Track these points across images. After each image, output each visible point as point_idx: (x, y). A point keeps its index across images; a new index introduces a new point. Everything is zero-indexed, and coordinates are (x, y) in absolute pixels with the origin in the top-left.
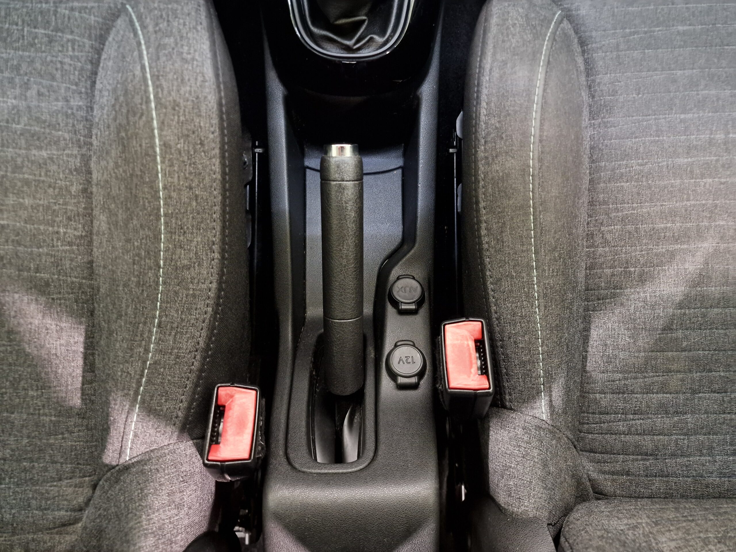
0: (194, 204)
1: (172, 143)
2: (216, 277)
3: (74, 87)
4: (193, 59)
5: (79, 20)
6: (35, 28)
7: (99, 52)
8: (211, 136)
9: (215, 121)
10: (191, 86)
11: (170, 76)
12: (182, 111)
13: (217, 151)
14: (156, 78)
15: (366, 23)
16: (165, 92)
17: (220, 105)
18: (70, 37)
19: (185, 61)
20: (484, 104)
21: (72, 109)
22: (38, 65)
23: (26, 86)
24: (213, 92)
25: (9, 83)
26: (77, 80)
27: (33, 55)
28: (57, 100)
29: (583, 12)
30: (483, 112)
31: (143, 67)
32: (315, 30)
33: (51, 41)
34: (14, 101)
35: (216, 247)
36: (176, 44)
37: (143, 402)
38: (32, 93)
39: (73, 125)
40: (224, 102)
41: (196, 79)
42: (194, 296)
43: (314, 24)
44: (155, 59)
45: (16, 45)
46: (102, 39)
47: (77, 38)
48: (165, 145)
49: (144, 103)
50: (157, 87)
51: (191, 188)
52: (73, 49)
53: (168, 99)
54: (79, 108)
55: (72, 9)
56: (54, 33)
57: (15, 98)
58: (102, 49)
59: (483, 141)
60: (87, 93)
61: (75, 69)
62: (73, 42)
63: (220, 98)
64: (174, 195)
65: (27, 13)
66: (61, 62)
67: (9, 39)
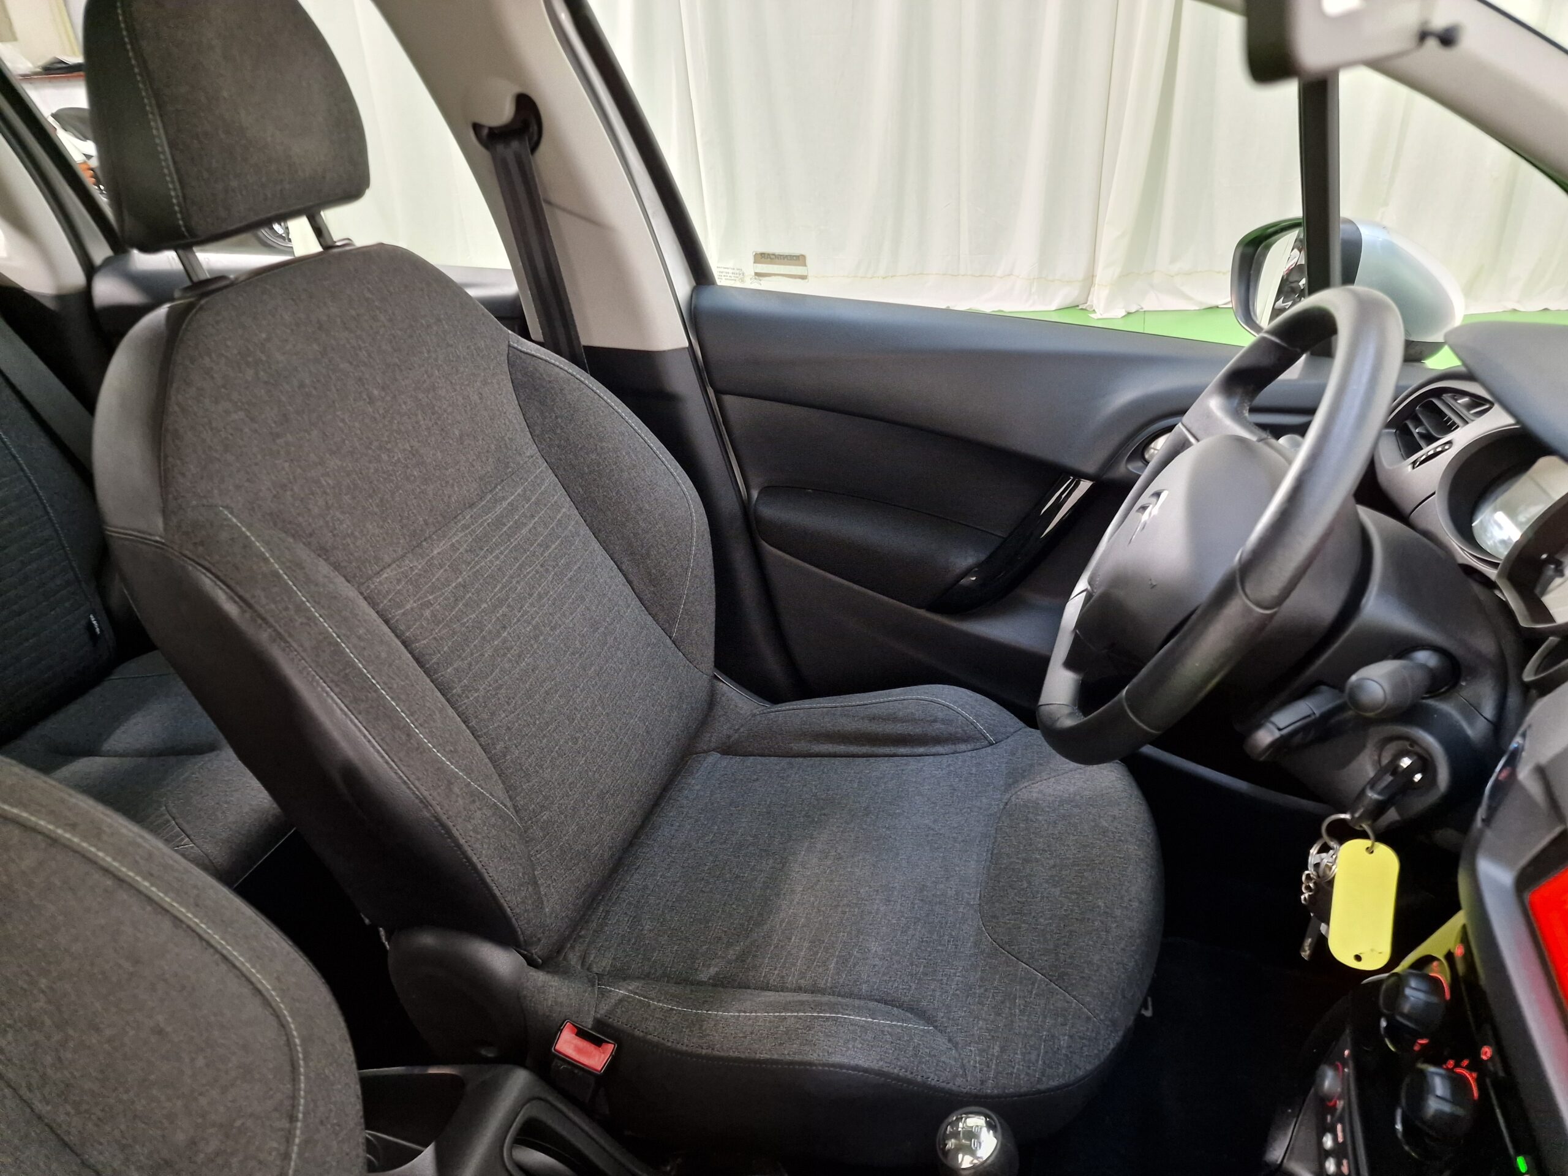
0: (741, 1035)
1: (784, 1023)
2: (689, 1050)
3: (875, 987)
4: (848, 1049)
6: (925, 967)
7: (900, 1006)
8: (786, 1052)
9: (798, 1058)
10: (824, 1041)
11: (834, 1028)
12: (804, 1031)
13: (775, 1057)
14: (836, 1019)
16: (822, 1023)
17: (811, 1064)
18: (913, 987)
19: (847, 1042)
21: (860, 985)
22: (896, 966)
23: (883, 959)
24: (819, 1058)
25: (888, 949)
26: (880, 989)
27: (905, 964)
28: (869, 976)
33: (913, 976)
34: (874, 950)
35: (709, 1051)
37: (629, 997)
38: (877, 961)
40: (814, 1068)
41: (830, 1047)
42: (681, 1032)
44: (853, 1023)
45: (914, 954)
46: (910, 1009)
47: (912, 992)
48: (785, 1018)
50: (828, 1018)
52: (904, 989)
54: (861, 990)
55: (934, 991)
56: (918, 978)
57: (876, 951)
58: (903, 1009)
61: (888, 989)
62: (910, 990)
63: (815, 1065)
64: (751, 1022)
66: (895, 981)
67: (919, 950)
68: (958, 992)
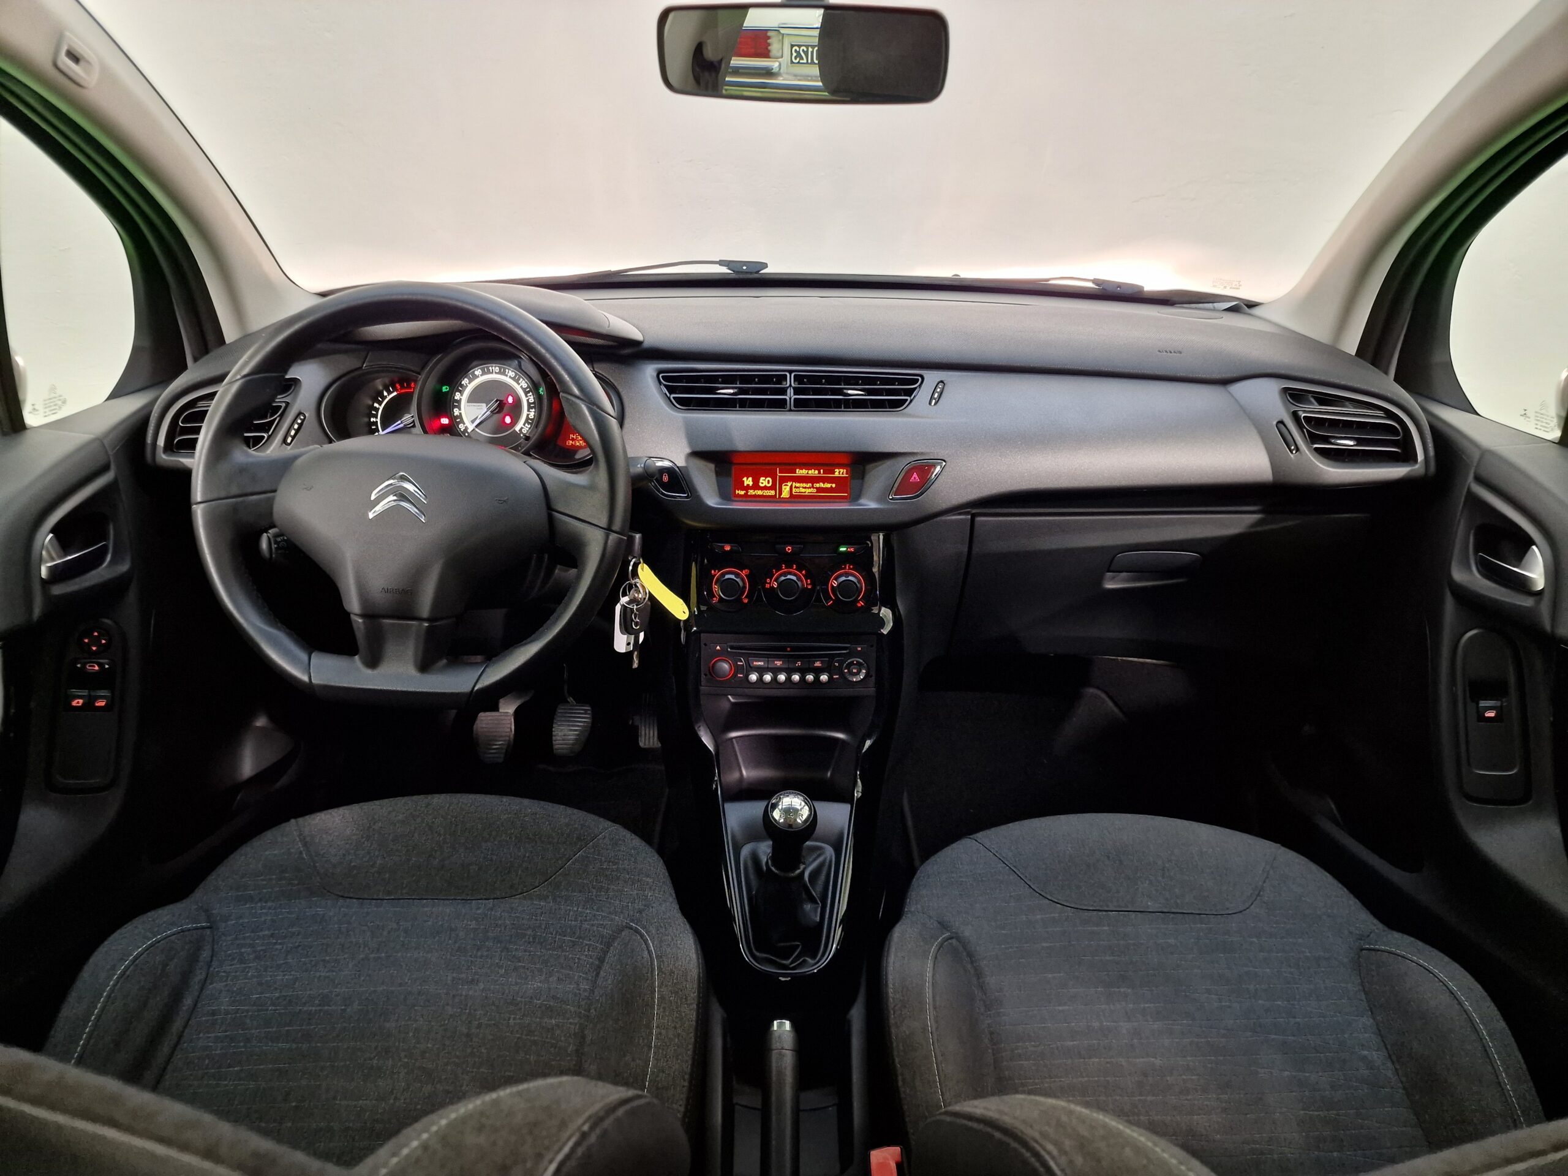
0: (677, 1040)
1: (666, 996)
3: (584, 976)
4: (684, 948)
5: (596, 932)
6: (565, 936)
7: (605, 953)
8: (692, 995)
9: (695, 986)
10: (682, 963)
11: (668, 957)
12: (675, 976)
14: (659, 959)
15: (801, 947)
16: (665, 965)
17: (699, 976)
18: (588, 943)
19: (679, 948)
20: (891, 986)
21: (580, 990)
22: (562, 960)
23: (550, 974)
24: (694, 968)
25: (538, 971)
26: (587, 971)
27: (559, 953)
28: (570, 983)
29: (967, 934)
30: (891, 991)
31: (650, 952)
32: (758, 954)
33: (574, 944)
34: (539, 984)
35: (687, 1077)
36: (673, 939)
38: (554, 978)
39: (579, 1002)
41: (686, 959)
43: (757, 950)
45: (549, 947)
46: (609, 945)
48: (662, 998)
49: (650, 972)
50: (659, 962)
51: (675, 1028)
52: (589, 950)
53: (667, 969)
54: (585, 990)
55: (593, 925)
56: (577, 940)
57: (540, 982)
58: (608, 952)
59: (892, 1012)
60: (592, 981)
61: (587, 963)
62: (589, 946)
63: (699, 972)
64: (663, 1032)
65: (560, 927)
66: (579, 959)
68: (595, 908)
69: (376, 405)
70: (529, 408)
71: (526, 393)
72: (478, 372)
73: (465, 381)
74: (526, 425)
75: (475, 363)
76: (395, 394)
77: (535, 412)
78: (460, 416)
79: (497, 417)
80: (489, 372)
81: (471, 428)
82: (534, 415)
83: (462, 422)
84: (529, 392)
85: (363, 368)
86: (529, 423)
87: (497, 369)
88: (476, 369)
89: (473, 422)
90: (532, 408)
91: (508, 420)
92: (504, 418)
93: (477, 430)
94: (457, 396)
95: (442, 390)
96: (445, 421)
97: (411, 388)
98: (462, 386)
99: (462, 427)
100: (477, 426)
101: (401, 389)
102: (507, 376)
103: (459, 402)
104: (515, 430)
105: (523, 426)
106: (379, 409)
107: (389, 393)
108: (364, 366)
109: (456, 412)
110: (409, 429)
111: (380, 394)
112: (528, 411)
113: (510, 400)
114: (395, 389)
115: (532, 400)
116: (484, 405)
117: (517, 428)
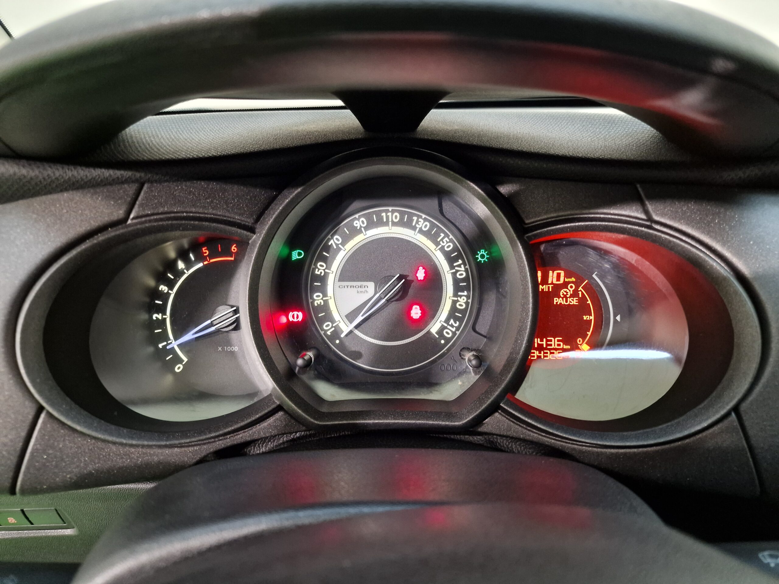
69: (163, 288)
70: (457, 288)
71: (451, 261)
72: (359, 221)
73: (335, 241)
74: (452, 321)
75: (356, 204)
76: (201, 265)
77: (468, 297)
78: (325, 307)
79: (395, 307)
80: (381, 223)
81: (345, 328)
82: (467, 303)
83: (329, 317)
84: (456, 259)
85: (129, 222)
86: (456, 319)
87: (396, 217)
88: (357, 216)
89: (351, 317)
90: (462, 289)
91: (416, 312)
92: (410, 309)
93: (357, 332)
94: (320, 269)
95: (290, 255)
96: (296, 316)
97: (230, 254)
98: (327, 248)
99: (327, 328)
100: (357, 327)
101: (211, 256)
102: (414, 228)
103: (323, 279)
104: (429, 332)
105: (446, 325)
106: (168, 294)
107: (189, 264)
108: (132, 216)
109: (318, 299)
110: (225, 334)
111: (171, 266)
112: (455, 295)
113: (421, 275)
114: (200, 258)
115: (462, 273)
116: (371, 285)
117: (434, 328)
